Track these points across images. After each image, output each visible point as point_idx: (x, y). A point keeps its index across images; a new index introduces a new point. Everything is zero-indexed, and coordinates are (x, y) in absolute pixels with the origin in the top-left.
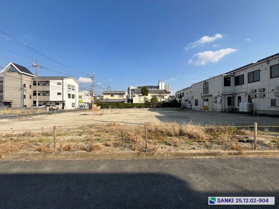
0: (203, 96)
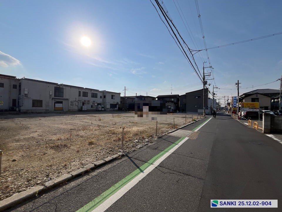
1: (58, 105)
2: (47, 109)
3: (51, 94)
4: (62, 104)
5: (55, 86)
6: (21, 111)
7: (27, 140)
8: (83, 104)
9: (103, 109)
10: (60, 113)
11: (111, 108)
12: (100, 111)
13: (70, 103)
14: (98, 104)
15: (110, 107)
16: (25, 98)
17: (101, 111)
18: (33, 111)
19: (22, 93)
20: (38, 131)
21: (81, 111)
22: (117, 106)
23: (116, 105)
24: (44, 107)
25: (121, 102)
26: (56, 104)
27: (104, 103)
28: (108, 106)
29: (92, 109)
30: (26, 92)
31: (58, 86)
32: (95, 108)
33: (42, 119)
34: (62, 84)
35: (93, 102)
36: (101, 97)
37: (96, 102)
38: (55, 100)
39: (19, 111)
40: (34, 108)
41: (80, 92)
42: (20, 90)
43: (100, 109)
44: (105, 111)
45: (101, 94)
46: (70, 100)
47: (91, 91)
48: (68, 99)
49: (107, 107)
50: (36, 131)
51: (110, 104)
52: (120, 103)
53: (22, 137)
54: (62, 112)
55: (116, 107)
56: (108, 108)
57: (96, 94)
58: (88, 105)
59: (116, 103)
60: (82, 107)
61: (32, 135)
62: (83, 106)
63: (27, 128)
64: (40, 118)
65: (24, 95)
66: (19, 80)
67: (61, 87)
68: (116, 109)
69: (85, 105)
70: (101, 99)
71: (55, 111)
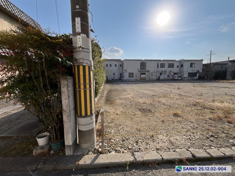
0: (139, 71)
1: (143, 76)
2: (136, 78)
3: (138, 68)
4: (145, 75)
5: (141, 62)
6: (124, 80)
7: (125, 99)
8: (161, 74)
9: (179, 78)
10: (144, 82)
11: (189, 77)
12: (176, 80)
13: (150, 74)
14: (175, 74)
15: (187, 76)
16: (125, 72)
17: (178, 80)
18: (129, 80)
19: (124, 69)
20: (131, 93)
21: (158, 80)
22: (198, 75)
23: (196, 73)
24: (134, 78)
25: (203, 70)
26: (141, 75)
27: (181, 72)
28: (186, 75)
29: (168, 78)
30: (126, 69)
31: (143, 62)
32: (171, 77)
33: (134, 85)
34: (145, 60)
35: (169, 72)
36: (178, 67)
37: (172, 72)
38: (141, 72)
39: (123, 80)
40: (130, 78)
41: (158, 64)
42: (123, 67)
43: (176, 78)
44: (182, 80)
45: (178, 64)
46: (151, 72)
47: (168, 62)
48: (149, 71)
49: (184, 76)
50: (130, 94)
51: (188, 73)
52: (201, 71)
53: (123, 97)
54: (145, 81)
55: (196, 76)
56: (186, 77)
57: (173, 64)
58: (165, 75)
59: (196, 72)
60: (159, 77)
61: (128, 96)
62: (161, 76)
63: (126, 91)
64: (132, 85)
65: (125, 70)
66: (122, 61)
67: (144, 62)
68: (195, 78)
69: (162, 75)
70: (178, 68)
71: (141, 80)
